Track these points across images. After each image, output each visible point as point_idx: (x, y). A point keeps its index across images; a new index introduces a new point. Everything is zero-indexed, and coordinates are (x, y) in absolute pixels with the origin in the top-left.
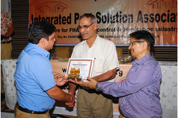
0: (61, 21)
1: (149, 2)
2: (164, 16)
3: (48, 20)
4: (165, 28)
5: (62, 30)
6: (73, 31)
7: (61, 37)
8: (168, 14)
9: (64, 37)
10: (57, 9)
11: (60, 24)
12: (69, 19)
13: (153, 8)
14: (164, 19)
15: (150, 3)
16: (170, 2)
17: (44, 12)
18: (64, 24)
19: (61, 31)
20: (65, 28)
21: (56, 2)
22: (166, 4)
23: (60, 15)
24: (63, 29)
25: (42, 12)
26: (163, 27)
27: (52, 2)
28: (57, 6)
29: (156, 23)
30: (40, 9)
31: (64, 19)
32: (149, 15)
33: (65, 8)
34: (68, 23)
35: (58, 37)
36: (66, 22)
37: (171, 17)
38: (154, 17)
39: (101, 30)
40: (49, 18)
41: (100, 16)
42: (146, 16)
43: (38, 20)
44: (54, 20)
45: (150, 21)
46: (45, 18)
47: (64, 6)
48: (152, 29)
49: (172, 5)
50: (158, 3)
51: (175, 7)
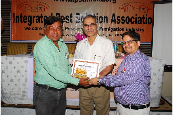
0: (43, 20)
2: (133, 19)
4: (134, 29)
7: (43, 35)
8: (136, 17)
10: (39, 9)
11: (42, 22)
13: (124, 11)
14: (132, 21)
15: (122, 7)
16: (138, 8)
17: (26, 10)
19: (43, 29)
21: (38, 2)
22: (134, 9)
23: (42, 14)
25: (24, 10)
26: (132, 28)
27: (33, 2)
28: (39, 6)
29: (126, 24)
30: (22, 7)
32: (121, 18)
33: (47, 8)
35: (40, 34)
37: (138, 19)
38: (125, 19)
39: (80, 29)
40: (31, 17)
41: (80, 17)
42: (118, 18)
43: (20, 18)
44: (35, 19)
45: (122, 22)
46: (27, 17)
47: (46, 6)
48: (123, 29)
49: (139, 10)
50: (128, 8)
51: (141, 12)
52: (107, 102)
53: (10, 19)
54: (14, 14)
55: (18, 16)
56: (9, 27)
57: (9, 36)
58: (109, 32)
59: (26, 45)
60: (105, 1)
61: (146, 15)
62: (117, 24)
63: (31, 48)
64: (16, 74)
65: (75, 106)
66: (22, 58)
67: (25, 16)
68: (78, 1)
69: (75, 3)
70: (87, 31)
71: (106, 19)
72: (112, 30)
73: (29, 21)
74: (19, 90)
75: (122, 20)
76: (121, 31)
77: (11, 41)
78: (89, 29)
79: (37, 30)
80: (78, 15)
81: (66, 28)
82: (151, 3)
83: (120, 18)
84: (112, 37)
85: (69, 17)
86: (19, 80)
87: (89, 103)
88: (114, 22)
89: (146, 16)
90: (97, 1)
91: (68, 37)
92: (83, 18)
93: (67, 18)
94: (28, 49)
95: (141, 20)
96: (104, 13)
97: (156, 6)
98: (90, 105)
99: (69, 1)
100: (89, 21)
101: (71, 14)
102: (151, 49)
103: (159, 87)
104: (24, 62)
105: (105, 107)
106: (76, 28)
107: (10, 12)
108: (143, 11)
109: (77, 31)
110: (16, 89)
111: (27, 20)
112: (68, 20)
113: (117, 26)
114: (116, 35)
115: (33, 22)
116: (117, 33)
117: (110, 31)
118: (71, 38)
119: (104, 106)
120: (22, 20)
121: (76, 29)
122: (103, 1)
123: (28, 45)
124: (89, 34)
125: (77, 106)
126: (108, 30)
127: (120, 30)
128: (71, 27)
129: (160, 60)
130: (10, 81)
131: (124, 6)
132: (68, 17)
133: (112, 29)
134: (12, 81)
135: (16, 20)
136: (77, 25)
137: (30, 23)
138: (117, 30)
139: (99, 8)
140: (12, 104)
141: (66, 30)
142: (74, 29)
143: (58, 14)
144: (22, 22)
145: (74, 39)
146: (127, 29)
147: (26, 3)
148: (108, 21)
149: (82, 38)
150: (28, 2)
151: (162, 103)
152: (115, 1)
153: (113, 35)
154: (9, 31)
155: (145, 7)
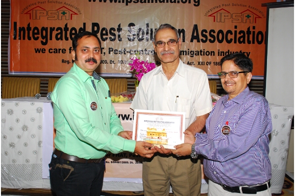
0: (68, 36)
1: (209, 11)
2: (229, 34)
3: (44, 32)
4: (231, 52)
5: (70, 49)
7: (68, 62)
8: (236, 32)
10: (61, 15)
11: (67, 39)
13: (214, 21)
14: (229, 39)
15: (210, 14)
16: (238, 15)
17: (38, 18)
19: (68, 51)
21: (59, 3)
22: (232, 17)
23: (66, 25)
25: (34, 18)
26: (229, 50)
27: (51, 2)
28: (61, 9)
29: (218, 43)
31: (73, 32)
32: (208, 32)
33: (76, 14)
35: (63, 61)
37: (240, 35)
38: (215, 35)
39: (135, 52)
40: (46, 29)
41: (135, 30)
42: (204, 33)
43: (26, 32)
44: (55, 33)
45: (210, 40)
46: (40, 29)
47: (74, 10)
48: (212, 53)
49: (240, 19)
50: (221, 14)
51: (244, 22)
52: (197, 184)
53: (8, 34)
54: (15, 24)
55: (23, 29)
56: (7, 47)
57: (7, 63)
58: (187, 58)
59: (38, 79)
60: (180, 1)
61: (254, 28)
62: (201, 42)
63: (46, 85)
64: (20, 132)
65: (130, 192)
66: (33, 103)
67: (36, 28)
68: (132, 2)
69: (127, 5)
70: (163, 53)
71: (182, 34)
72: (192, 54)
73: (43, 38)
74: (25, 163)
75: (211, 35)
76: (210, 56)
77: (10, 73)
78: (167, 50)
79: (57, 52)
80: (132, 27)
81: (110, 50)
82: (263, 5)
83: (206, 32)
86: (26, 145)
87: (162, 186)
88: (196, 40)
89: (254, 30)
90: (166, 1)
91: (115, 67)
92: (141, 33)
93: (112, 31)
94: (41, 88)
95: (244, 37)
96: (178, 24)
97: (272, 11)
98: (163, 190)
99: (115, 2)
100: (166, 35)
101: (119, 26)
102: (263, 88)
103: (284, 156)
104: (35, 111)
105: (191, 193)
106: (128, 50)
107: (9, 21)
108: (248, 21)
109: (130, 56)
110: (20, 161)
111: (40, 36)
112: (114, 35)
113: (201, 46)
114: (200, 63)
115: (51, 39)
116: (201, 59)
117: (189, 57)
118: (119, 68)
119: (190, 190)
120: (31, 35)
121: (127, 52)
122: (177, 2)
123: (41, 80)
125: (134, 192)
126: (186, 54)
127: (208, 53)
128: (119, 48)
129: (285, 108)
130: (8, 146)
132: (114, 30)
133: (192, 53)
134: (12, 145)
135: (20, 35)
136: (130, 44)
137: (44, 41)
138: (202, 53)
139: (170, 15)
140: (13, 188)
141: (110, 53)
142: (124, 52)
143: (95, 25)
144: (29, 39)
145: (125, 69)
146: (219, 52)
147: (37, 5)
148: (186, 38)
149: (141, 67)
150: (42, 3)
151: (287, 185)
152: (199, 2)
153: (194, 63)
154: (6, 55)
155: (251, 13)
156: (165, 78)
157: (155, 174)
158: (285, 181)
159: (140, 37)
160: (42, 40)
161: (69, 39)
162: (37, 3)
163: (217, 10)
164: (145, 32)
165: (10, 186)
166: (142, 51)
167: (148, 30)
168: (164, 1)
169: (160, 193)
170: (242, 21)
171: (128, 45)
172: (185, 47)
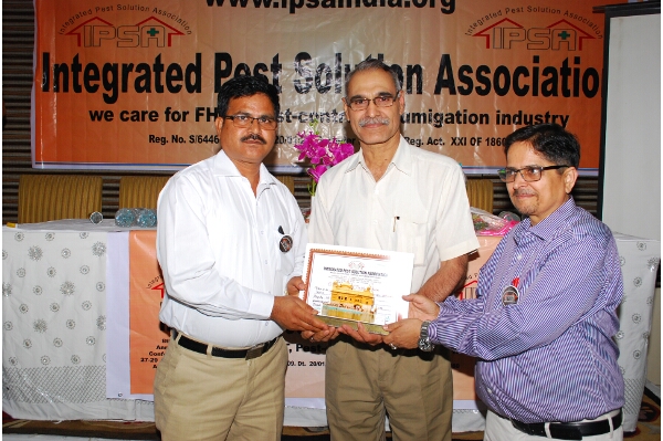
0: (163, 82)
1: (475, 25)
2: (521, 76)
3: (110, 75)
4: (526, 116)
5: (167, 112)
6: (208, 120)
7: (164, 141)
8: (536, 70)
9: (175, 139)
10: (147, 36)
11: (160, 89)
12: (193, 75)
13: (488, 46)
14: (521, 86)
15: (478, 30)
16: (542, 31)
17: (96, 43)
18: (176, 90)
19: (162, 116)
20: (178, 107)
21: (142, 9)
22: (527, 36)
23: (158, 59)
24: (172, 111)
25: (88, 44)
26: (520, 112)
27: (125, 8)
28: (147, 23)
29: (496, 95)
31: (174, 73)
32: (475, 72)
33: (179, 33)
34: (190, 89)
35: (152, 138)
36: (183, 83)
37: (545, 78)
38: (491, 77)
39: (311, 116)
40: (114, 68)
41: (310, 68)
42: (465, 73)
43: (71, 74)
44: (133, 76)
45: (478, 89)
46: (101, 68)
47: (175, 25)
48: (484, 118)
49: (546, 41)
50: (502, 31)
51: (555, 46)
52: (442, 412)
53: (31, 79)
54: (46, 56)
55: (64, 66)
56: (29, 108)
57: (29, 144)
58: (427, 130)
59: (97, 181)
60: (412, 3)
61: (577, 60)
62: (459, 95)
63: (114, 192)
65: (297, 428)
66: (84, 234)
67: (92, 66)
68: (305, 6)
69: (292, 11)
70: (363, 122)
71: (415, 76)
72: (438, 120)
73: (107, 87)
74: (71, 364)
75: (481, 79)
76: (477, 124)
77: (36, 167)
79: (138, 120)
80: (303, 62)
82: (597, 10)
83: (470, 71)
84: (441, 147)
85: (269, 68)
86: (71, 324)
87: (367, 416)
88: (448, 89)
89: (577, 66)
90: (378, 3)
92: (324, 74)
93: (261, 71)
94: (104, 199)
95: (554, 81)
96: (406, 55)
97: (616, 23)
98: (371, 422)
99: (267, 5)
101: (276, 59)
102: (595, 197)
104: (91, 251)
105: (431, 432)
106: (295, 113)
107: (32, 50)
108: (564, 45)
109: (300, 127)
110: (60, 359)
111: (100, 83)
113: (460, 103)
114: (457, 141)
115: (125, 90)
116: (458, 131)
117: (431, 126)
118: (276, 153)
119: (430, 425)
120: (81, 81)
121: (294, 117)
122: (403, 4)
123: (104, 181)
124: (371, 134)
125: (306, 429)
126: (425, 122)
127: (473, 119)
129: (641, 241)
130: (32, 326)
131: (487, 24)
132: (265, 69)
133: (438, 118)
134: (40, 326)
135: (57, 82)
136: (300, 101)
137: (110, 94)
138: (461, 119)
139: (388, 34)
140: (43, 418)
142: (288, 117)
143: (222, 57)
144: (78, 89)
145: (289, 156)
146: (498, 116)
147: (94, 14)
148: (424, 85)
149: (323, 153)
150: (103, 10)
151: (647, 414)
152: (452, 4)
153: (444, 141)
154: (26, 126)
155: (570, 27)
156: (369, 178)
157: (352, 388)
158: (643, 404)
159: (323, 83)
160: (107, 93)
161: (165, 88)
162: (94, 11)
163: (493, 21)
164: (334, 72)
165: (38, 414)
166: (327, 114)
167: (340, 68)
168: (374, 4)
169: (362, 430)
170: (551, 46)
171: (297, 102)
172: (423, 105)
